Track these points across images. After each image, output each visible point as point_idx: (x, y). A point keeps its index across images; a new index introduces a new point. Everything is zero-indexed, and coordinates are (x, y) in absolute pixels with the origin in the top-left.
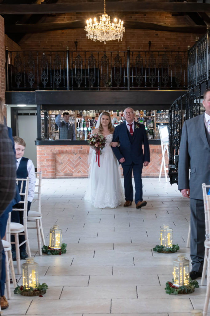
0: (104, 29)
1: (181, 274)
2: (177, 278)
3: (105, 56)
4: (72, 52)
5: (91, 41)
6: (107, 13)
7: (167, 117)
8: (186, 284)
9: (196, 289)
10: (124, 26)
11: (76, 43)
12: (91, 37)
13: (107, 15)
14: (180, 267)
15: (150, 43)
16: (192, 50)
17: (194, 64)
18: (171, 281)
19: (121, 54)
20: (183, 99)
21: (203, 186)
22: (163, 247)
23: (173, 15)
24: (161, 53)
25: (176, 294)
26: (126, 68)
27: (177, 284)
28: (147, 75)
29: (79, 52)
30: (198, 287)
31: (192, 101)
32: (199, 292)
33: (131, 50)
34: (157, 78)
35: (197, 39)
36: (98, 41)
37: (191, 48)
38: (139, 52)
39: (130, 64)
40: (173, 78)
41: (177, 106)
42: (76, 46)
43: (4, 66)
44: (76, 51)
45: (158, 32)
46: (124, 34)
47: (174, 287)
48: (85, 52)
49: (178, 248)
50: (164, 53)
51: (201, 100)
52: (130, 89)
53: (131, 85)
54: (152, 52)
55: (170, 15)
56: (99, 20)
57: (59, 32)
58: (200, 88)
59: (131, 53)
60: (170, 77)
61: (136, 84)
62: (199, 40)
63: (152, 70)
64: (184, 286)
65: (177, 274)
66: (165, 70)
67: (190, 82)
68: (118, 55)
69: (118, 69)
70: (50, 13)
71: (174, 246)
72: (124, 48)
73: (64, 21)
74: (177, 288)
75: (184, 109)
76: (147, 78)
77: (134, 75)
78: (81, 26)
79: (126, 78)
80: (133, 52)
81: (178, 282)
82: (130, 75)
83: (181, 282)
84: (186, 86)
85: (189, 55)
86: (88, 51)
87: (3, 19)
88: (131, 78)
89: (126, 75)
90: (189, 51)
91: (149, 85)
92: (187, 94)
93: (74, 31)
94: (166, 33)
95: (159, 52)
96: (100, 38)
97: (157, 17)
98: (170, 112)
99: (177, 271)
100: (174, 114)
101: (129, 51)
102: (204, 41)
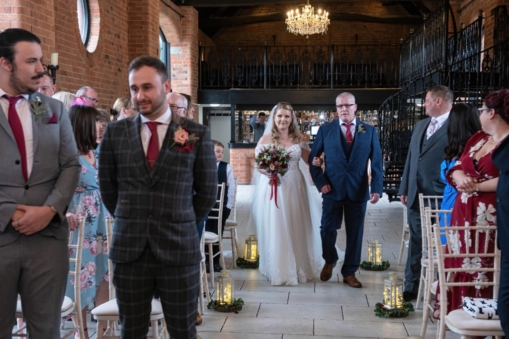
0: (307, 22)
1: (393, 294)
2: (388, 300)
3: (306, 52)
4: (270, 47)
5: (292, 34)
6: (310, 3)
7: (375, 118)
8: (399, 307)
9: (410, 312)
10: (329, 17)
11: (274, 36)
12: (293, 31)
13: (310, 6)
14: (392, 286)
15: (356, 36)
16: (406, 43)
17: (408, 59)
18: (381, 302)
19: (325, 49)
20: (395, 98)
21: (420, 196)
22: (370, 264)
23: (383, 5)
24: (369, 47)
25: (387, 318)
26: (330, 65)
27: (388, 306)
28: (353, 71)
29: (278, 47)
30: (413, 310)
31: (405, 100)
32: (414, 316)
33: (336, 44)
34: (364, 75)
35: (412, 31)
36: (299, 35)
37: (404, 41)
38: (345, 46)
39: (334, 60)
40: (383, 75)
41: (388, 106)
42: (275, 40)
43: (197, 62)
44: (275, 46)
45: (366, 24)
46: (329, 26)
47: (385, 309)
48: (285, 47)
49: (388, 265)
50: (372, 47)
51: (416, 99)
52: (334, 88)
53: (334, 83)
54: (360, 46)
55: (380, 5)
56: (301, 12)
57: (256, 25)
58: (415, 86)
59: (335, 48)
60: (379, 74)
61: (340, 82)
62: (414, 32)
63: (359, 66)
64: (396, 309)
65: (388, 294)
66: (374, 66)
67: (402, 80)
68: (321, 50)
69: (320, 66)
70: (246, 5)
71: (383, 263)
72: (327, 42)
73: (262, 13)
74: (388, 310)
75: (395, 109)
76: (353, 75)
77: (339, 71)
78: (282, 18)
79: (330, 76)
80: (337, 46)
81: (389, 303)
82: (334, 71)
83: (393, 304)
84: (398, 83)
85: (402, 50)
86: (288, 46)
87: (197, 12)
88: (334, 76)
89: (330, 72)
90: (401, 45)
91: (355, 82)
92: (400, 93)
93: (272, 24)
94: (375, 24)
95: (367, 46)
96: (302, 32)
97: (366, 7)
98: (380, 113)
99: (389, 291)
100: (385, 116)
101: (333, 46)
102: (420, 33)
